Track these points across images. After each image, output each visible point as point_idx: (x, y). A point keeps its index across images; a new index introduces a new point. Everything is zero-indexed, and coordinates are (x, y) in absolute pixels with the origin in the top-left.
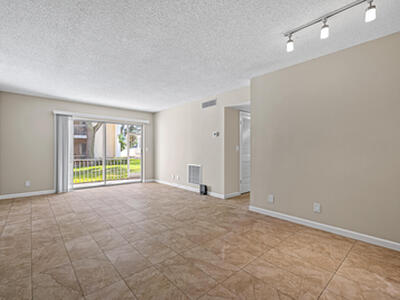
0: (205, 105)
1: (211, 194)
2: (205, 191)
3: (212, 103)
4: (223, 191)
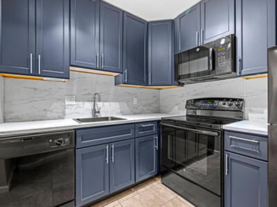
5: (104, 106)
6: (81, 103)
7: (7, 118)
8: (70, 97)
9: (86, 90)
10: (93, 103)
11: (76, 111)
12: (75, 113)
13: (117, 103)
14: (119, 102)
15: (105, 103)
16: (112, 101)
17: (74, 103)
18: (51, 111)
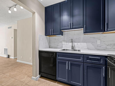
0: (9, 28)
1: (11, 57)
2: (9, 56)
3: (10, 28)
4: (13, 56)
5: (77, 45)
6: (68, 43)
7: (50, 46)
8: (64, 41)
9: (70, 38)
10: (72, 43)
11: (66, 46)
12: (66, 47)
13: (85, 43)
14: (86, 43)
15: (78, 43)
16: (82, 42)
17: (65, 43)
18: (59, 46)
